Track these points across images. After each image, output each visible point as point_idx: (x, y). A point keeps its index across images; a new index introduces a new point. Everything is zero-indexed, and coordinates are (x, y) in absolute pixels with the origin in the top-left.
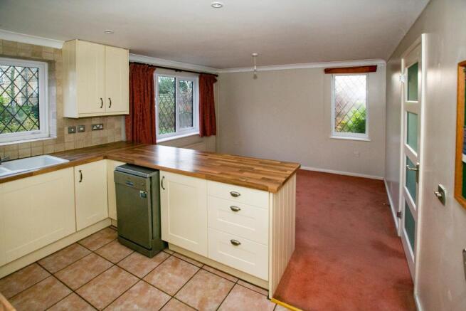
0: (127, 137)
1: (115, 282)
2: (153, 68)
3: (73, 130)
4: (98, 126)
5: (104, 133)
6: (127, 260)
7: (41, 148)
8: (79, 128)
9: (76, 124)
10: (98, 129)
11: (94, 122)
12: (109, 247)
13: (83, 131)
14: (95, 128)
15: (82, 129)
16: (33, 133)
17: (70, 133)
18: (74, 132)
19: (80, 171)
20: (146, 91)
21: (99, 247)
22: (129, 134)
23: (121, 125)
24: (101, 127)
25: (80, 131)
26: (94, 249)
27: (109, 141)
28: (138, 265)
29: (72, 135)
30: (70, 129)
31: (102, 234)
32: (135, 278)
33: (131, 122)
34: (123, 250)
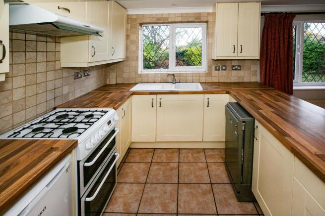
0: (261, 80)
1: (201, 199)
2: (292, 15)
3: (217, 68)
4: (236, 67)
5: (241, 73)
6: (221, 186)
7: (198, 78)
8: (222, 67)
9: (220, 64)
10: (236, 69)
11: (234, 63)
12: (218, 166)
13: (225, 70)
14: (234, 68)
15: (224, 68)
16: (198, 68)
17: (216, 70)
18: (219, 70)
19: (208, 99)
20: (282, 38)
21: (212, 161)
22: (262, 77)
23: (257, 68)
24: (239, 68)
25: (222, 70)
26: (209, 161)
27: (246, 80)
28: (225, 199)
29: (217, 72)
30: (216, 67)
31: (221, 152)
32: (215, 208)
33: (264, 66)
34: (224, 176)
